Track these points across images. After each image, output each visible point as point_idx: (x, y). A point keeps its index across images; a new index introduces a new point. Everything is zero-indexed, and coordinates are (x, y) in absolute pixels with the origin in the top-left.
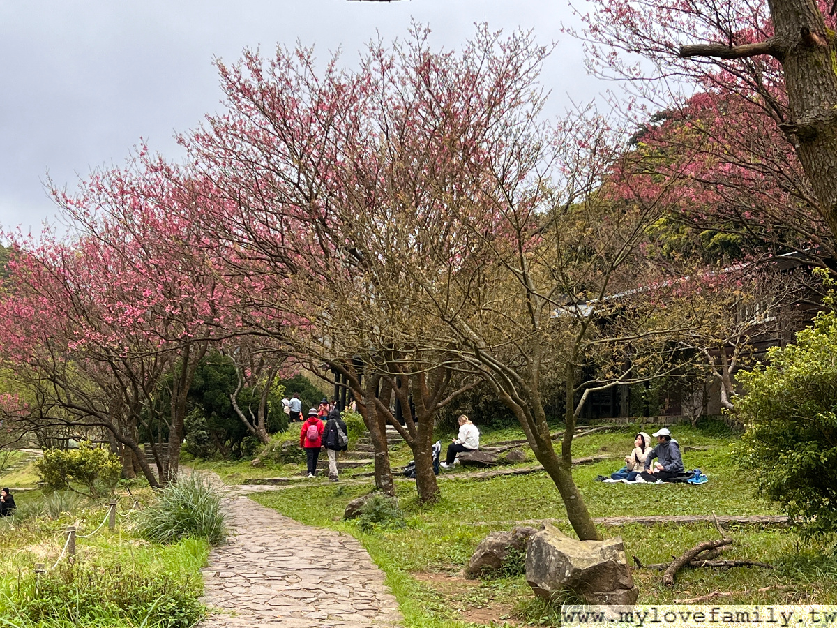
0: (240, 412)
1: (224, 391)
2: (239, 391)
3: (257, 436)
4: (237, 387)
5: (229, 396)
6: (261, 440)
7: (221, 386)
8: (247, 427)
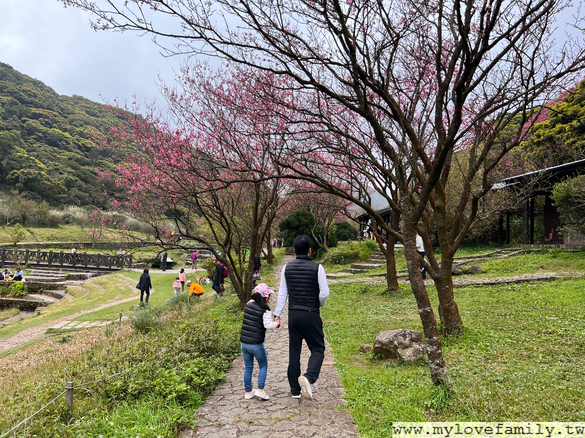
0: (315, 238)
1: (308, 228)
2: (315, 228)
3: (323, 249)
4: (314, 226)
5: (310, 230)
6: (325, 251)
7: (307, 225)
8: (318, 245)
